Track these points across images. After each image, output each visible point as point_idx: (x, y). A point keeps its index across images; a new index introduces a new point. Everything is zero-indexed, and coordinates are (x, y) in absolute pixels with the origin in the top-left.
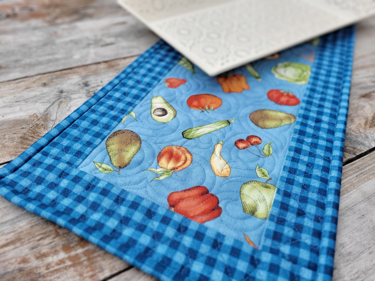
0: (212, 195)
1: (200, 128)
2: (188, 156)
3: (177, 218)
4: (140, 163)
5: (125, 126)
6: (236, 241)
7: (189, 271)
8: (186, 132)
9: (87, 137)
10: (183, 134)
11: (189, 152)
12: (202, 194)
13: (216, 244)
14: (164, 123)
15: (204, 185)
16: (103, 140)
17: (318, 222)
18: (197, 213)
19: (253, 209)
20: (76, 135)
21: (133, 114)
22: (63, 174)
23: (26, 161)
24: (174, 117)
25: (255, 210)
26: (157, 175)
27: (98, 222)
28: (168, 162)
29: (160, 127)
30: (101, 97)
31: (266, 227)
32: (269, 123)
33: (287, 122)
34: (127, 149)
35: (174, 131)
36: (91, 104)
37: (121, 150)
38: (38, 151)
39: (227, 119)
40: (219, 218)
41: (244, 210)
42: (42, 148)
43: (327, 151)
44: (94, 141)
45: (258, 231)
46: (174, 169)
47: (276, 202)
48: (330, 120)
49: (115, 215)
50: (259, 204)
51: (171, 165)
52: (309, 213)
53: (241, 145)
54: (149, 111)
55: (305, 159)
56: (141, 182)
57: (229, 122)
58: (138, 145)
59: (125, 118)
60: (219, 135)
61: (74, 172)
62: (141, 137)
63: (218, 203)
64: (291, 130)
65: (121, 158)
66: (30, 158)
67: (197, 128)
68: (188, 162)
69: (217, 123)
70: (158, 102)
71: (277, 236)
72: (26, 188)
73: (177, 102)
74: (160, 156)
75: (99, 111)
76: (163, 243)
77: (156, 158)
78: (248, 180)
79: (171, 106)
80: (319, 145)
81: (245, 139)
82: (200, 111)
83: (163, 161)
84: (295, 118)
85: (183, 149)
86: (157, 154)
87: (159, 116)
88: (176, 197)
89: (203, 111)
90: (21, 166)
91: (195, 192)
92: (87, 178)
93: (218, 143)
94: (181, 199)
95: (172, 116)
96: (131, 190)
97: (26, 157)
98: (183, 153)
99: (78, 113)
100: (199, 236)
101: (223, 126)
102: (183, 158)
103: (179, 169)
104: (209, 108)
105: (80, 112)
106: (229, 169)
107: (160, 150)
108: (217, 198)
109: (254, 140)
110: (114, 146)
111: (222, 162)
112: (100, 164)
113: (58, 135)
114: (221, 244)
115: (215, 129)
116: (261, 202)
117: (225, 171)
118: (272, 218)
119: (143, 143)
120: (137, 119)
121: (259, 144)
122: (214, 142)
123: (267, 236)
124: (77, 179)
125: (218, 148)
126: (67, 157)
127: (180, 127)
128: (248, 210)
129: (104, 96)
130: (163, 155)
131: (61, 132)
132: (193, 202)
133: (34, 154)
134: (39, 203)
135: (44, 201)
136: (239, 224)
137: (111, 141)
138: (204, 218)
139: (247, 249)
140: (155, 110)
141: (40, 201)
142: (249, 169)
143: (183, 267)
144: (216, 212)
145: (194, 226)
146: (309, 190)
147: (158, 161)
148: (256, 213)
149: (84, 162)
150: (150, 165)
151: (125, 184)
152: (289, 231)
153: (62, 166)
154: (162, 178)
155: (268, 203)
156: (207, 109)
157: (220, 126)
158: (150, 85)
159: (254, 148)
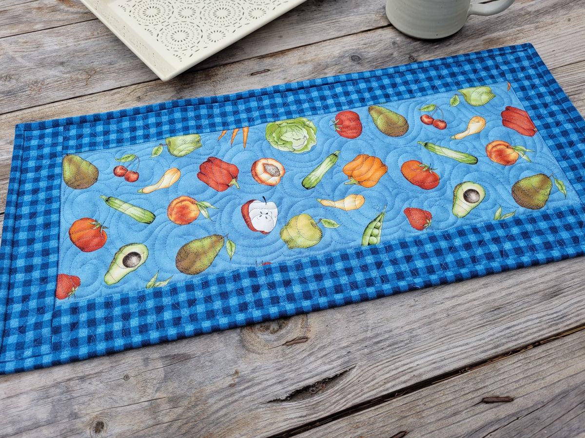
5: (516, 208)
10: (476, 163)
16: (545, 210)
21: (497, 215)
33: (382, 109)
39: (423, 147)
51: (509, 151)
53: (442, 125)
57: (426, 144)
63: (504, 111)
65: (543, 183)
70: (462, 208)
74: (510, 163)
79: (454, 195)
81: (432, 126)
83: (512, 158)
85: (488, 154)
87: (478, 193)
88: (526, 133)
89: (432, 169)
91: (512, 125)
93: (456, 139)
98: (490, 152)
102: (495, 149)
103: (507, 144)
104: (423, 168)
106: (473, 119)
107: (506, 167)
108: (501, 113)
109: (426, 120)
110: (540, 198)
111: (471, 126)
115: (443, 149)
117: (477, 120)
120: (499, 206)
121: (429, 115)
125: (460, 136)
137: (541, 203)
138: (520, 112)
144: (510, 109)
147: (515, 161)
148: (488, 91)
150: (524, 163)
156: (426, 168)
157: (436, 147)
158: (447, 237)
159: (435, 117)
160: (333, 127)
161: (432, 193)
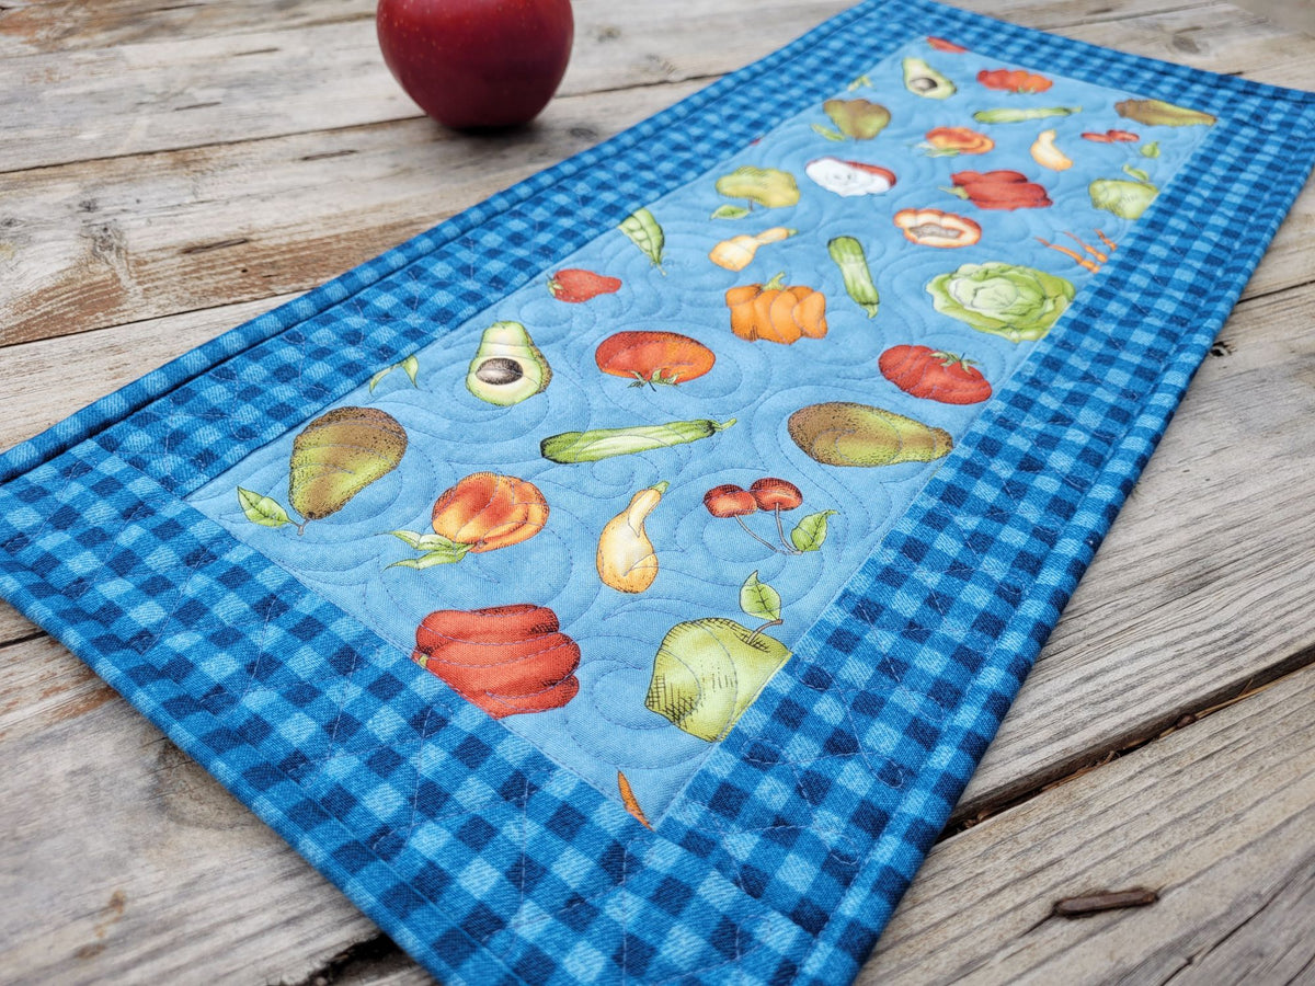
0: (567, 640)
1: (608, 433)
2: (536, 511)
3: (425, 686)
4: (376, 511)
5: (376, 398)
6: (584, 788)
8: (559, 439)
9: (247, 414)
10: (543, 445)
11: (542, 500)
12: (534, 631)
13: (518, 788)
14: (499, 406)
15: (551, 605)
16: (291, 428)
17: (894, 782)
18: (494, 683)
19: (682, 702)
20: (215, 402)
21: (413, 366)
22: (136, 510)
23: (47, 458)
24: (538, 392)
25: (688, 707)
26: (416, 553)
27: (179, 656)
28: (466, 520)
29: (481, 414)
30: (334, 299)
31: (703, 766)
32: (849, 449)
33: (915, 454)
34: (351, 464)
35: (519, 432)
36: (296, 316)
37: (333, 465)
38: (91, 433)
39: (709, 418)
40: (559, 711)
41: (650, 701)
42: (107, 424)
43: (1021, 567)
44: (264, 427)
45: (671, 774)
46: (475, 542)
47: (767, 694)
48: (1074, 468)
49: (238, 647)
50: (708, 692)
51: (471, 530)
52: (871, 750)
53: (724, 504)
54: (467, 363)
55: (930, 580)
56: (357, 564)
57: (711, 428)
58: (392, 458)
59: (384, 374)
60: (664, 462)
61: (172, 509)
62: (411, 434)
63: (575, 665)
64: (920, 481)
65: (323, 487)
66: (62, 449)
67: (599, 434)
68: (529, 529)
69: (671, 426)
70: (504, 340)
71: (726, 800)
72: (21, 535)
73: (565, 347)
74: (448, 498)
75: (312, 342)
76: (349, 751)
77: (433, 503)
78: (705, 613)
79: (541, 357)
80: (1000, 542)
81: (746, 485)
82: (631, 381)
83: (452, 515)
84: (950, 444)
85: (528, 488)
86: (440, 493)
87: (490, 382)
88: (447, 625)
89: (639, 384)
90: (26, 471)
91: (515, 621)
92: (200, 532)
93: (650, 488)
94: (462, 635)
95: (534, 388)
96: (317, 585)
97: (50, 445)
98: (525, 499)
99: (245, 335)
100: (472, 752)
101: (688, 436)
102: (517, 515)
103: (491, 545)
104: (664, 376)
105: (251, 335)
106: (651, 571)
107: (454, 481)
108: (577, 648)
109: (777, 493)
110: (318, 447)
111: (640, 545)
112: (253, 497)
113: (164, 394)
114: (534, 788)
115: (656, 443)
116: (717, 685)
117: (637, 572)
118: (734, 741)
119: (409, 453)
120: (419, 383)
121: (786, 510)
122: (640, 482)
123: (693, 793)
124: (169, 531)
125: (646, 502)
126: (168, 463)
127: (543, 425)
128: (663, 702)
129: (346, 298)
130: (454, 500)
131: (176, 386)
132: (493, 651)
133: (78, 440)
134: (36, 579)
135: (54, 577)
136: (618, 739)
137: (313, 437)
138: (512, 702)
139: (609, 819)
140: (483, 364)
141: (42, 576)
142: (719, 581)
144: (557, 691)
145: (468, 719)
146: (901, 678)
147: (435, 513)
148: (688, 718)
149: (211, 486)
150: (407, 521)
151: (306, 566)
152: (773, 792)
153: (142, 486)
154: (425, 563)
155: (741, 697)
156: (655, 378)
157: (677, 438)
158: (499, 283)
159: (764, 517)
160: (957, 354)
161: (595, 338)
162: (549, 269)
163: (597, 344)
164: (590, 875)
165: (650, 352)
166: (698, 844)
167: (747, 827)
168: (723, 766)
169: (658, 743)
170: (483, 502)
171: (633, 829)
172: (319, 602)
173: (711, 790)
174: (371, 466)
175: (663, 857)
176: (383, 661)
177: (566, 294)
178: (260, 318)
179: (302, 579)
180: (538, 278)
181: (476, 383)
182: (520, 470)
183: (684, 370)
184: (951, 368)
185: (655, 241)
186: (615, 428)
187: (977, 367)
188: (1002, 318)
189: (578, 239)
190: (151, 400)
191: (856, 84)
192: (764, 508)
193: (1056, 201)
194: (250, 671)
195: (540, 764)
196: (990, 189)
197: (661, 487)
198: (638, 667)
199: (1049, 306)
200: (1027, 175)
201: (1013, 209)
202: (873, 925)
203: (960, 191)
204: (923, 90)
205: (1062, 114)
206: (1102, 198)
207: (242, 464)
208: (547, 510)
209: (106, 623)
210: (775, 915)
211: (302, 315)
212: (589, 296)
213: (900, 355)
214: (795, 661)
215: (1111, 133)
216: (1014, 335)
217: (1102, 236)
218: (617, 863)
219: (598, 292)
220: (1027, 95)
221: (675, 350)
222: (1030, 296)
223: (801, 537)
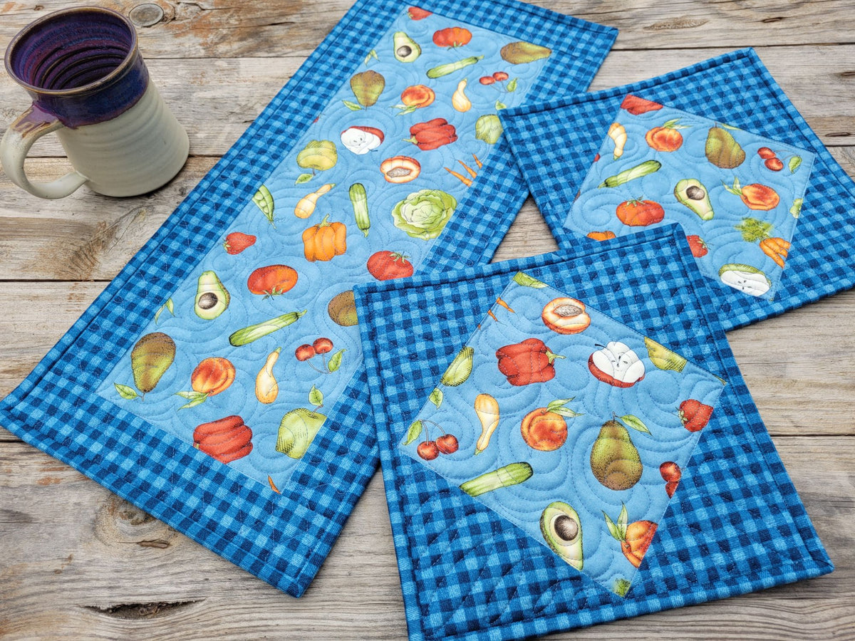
0: (247, 428)
1: (255, 326)
2: (231, 372)
3: (200, 457)
4: (169, 384)
5: (158, 326)
6: (257, 484)
7: (200, 515)
8: (236, 334)
9: (109, 346)
10: (230, 340)
11: (233, 367)
12: (235, 427)
13: (236, 488)
14: (210, 320)
15: (240, 415)
16: (128, 349)
17: (358, 462)
18: (223, 451)
19: (288, 446)
20: (95, 343)
21: (171, 305)
22: (79, 402)
23: (36, 384)
24: (225, 309)
25: (290, 447)
26: (189, 401)
27: (112, 463)
28: (204, 382)
29: (203, 326)
30: (130, 274)
31: (296, 469)
34: (156, 363)
35: (220, 333)
36: (116, 288)
37: (149, 365)
38: (49, 368)
39: (296, 310)
40: (247, 457)
41: (277, 447)
42: (54, 363)
44: (118, 351)
45: (286, 473)
46: (210, 391)
47: (317, 437)
49: (132, 455)
50: (298, 440)
52: (352, 451)
53: (303, 354)
54: (194, 298)
56: (167, 410)
57: (297, 316)
58: (171, 356)
59: (160, 311)
60: (280, 337)
61: (91, 399)
62: (176, 342)
63: (251, 438)
65: (147, 377)
66: (40, 379)
67: (252, 328)
68: (229, 381)
69: (281, 317)
70: (208, 283)
71: (303, 480)
72: (38, 421)
73: (235, 281)
74: (196, 372)
75: (126, 301)
76: (178, 486)
77: (191, 376)
78: (298, 406)
79: (225, 288)
81: (311, 343)
82: (263, 296)
83: (199, 380)
85: (226, 362)
86: (193, 371)
87: (204, 308)
88: (204, 430)
89: (267, 297)
90: (30, 392)
91: (228, 423)
92: (105, 407)
93: (274, 351)
94: (210, 433)
95: (223, 308)
96: (155, 422)
97: (36, 378)
98: (226, 367)
99: (98, 306)
100: (219, 478)
101: (288, 322)
102: (224, 375)
103: (215, 392)
104: (277, 290)
105: (100, 304)
106: (276, 392)
107: (197, 364)
108: (251, 430)
109: (324, 345)
110: (141, 359)
111: (271, 380)
112: (121, 387)
113: (73, 343)
114: (241, 487)
115: (275, 328)
116: (301, 437)
117: (270, 394)
118: (306, 457)
119: (177, 352)
120: (175, 314)
121: (327, 352)
122: (270, 349)
123: (293, 479)
124: (93, 409)
125: (273, 359)
126: (84, 377)
127: (229, 328)
128: (282, 447)
129: (135, 272)
130: (199, 373)
131: (76, 339)
132: (221, 437)
133: (45, 373)
134: (52, 442)
135: (58, 438)
136: (268, 463)
137: (138, 353)
138: (230, 456)
139: (266, 494)
140: (201, 298)
141: (53, 439)
142: (301, 391)
143: (195, 511)
144: (246, 449)
145: (216, 466)
146: (364, 421)
147: (193, 380)
148: (291, 451)
149: (103, 384)
150: (182, 387)
151: (148, 415)
152: (319, 474)
153: (77, 390)
154: (193, 405)
155: (309, 440)
156: (273, 292)
157: (284, 324)
158: (201, 248)
159: (318, 358)
160: (401, 253)
161: (246, 274)
162: (223, 234)
163: (248, 277)
164: (261, 513)
165: (271, 277)
166: (295, 497)
167: (310, 488)
168: (302, 468)
169: (281, 462)
170: (209, 372)
171: (274, 495)
172: (156, 430)
173: (299, 477)
174: (164, 362)
175: (284, 503)
176: (184, 449)
177: (233, 250)
178: (101, 295)
179: (148, 421)
180: (218, 242)
181: (198, 309)
182: (222, 353)
183: (285, 285)
184: (397, 262)
185: (270, 208)
186: (258, 324)
187: (409, 260)
188: (422, 226)
189: (234, 213)
190: (68, 347)
191: (370, 56)
192: (318, 353)
193: (459, 136)
194: (138, 463)
195: (242, 478)
196: (428, 135)
197: (278, 351)
198: (273, 434)
199: (444, 215)
200: (447, 120)
201: (437, 147)
202: (346, 513)
203: (414, 140)
204: (403, 56)
205: (474, 61)
206: (480, 130)
207: (113, 371)
208: (235, 372)
209: (83, 455)
210: (318, 515)
211: (118, 287)
212: (242, 250)
213: (376, 258)
214: (328, 420)
215: (495, 75)
216: (427, 236)
217: (476, 159)
218: (270, 507)
219: (246, 247)
220: (458, 48)
221: (282, 273)
222: (437, 210)
223: (332, 364)
